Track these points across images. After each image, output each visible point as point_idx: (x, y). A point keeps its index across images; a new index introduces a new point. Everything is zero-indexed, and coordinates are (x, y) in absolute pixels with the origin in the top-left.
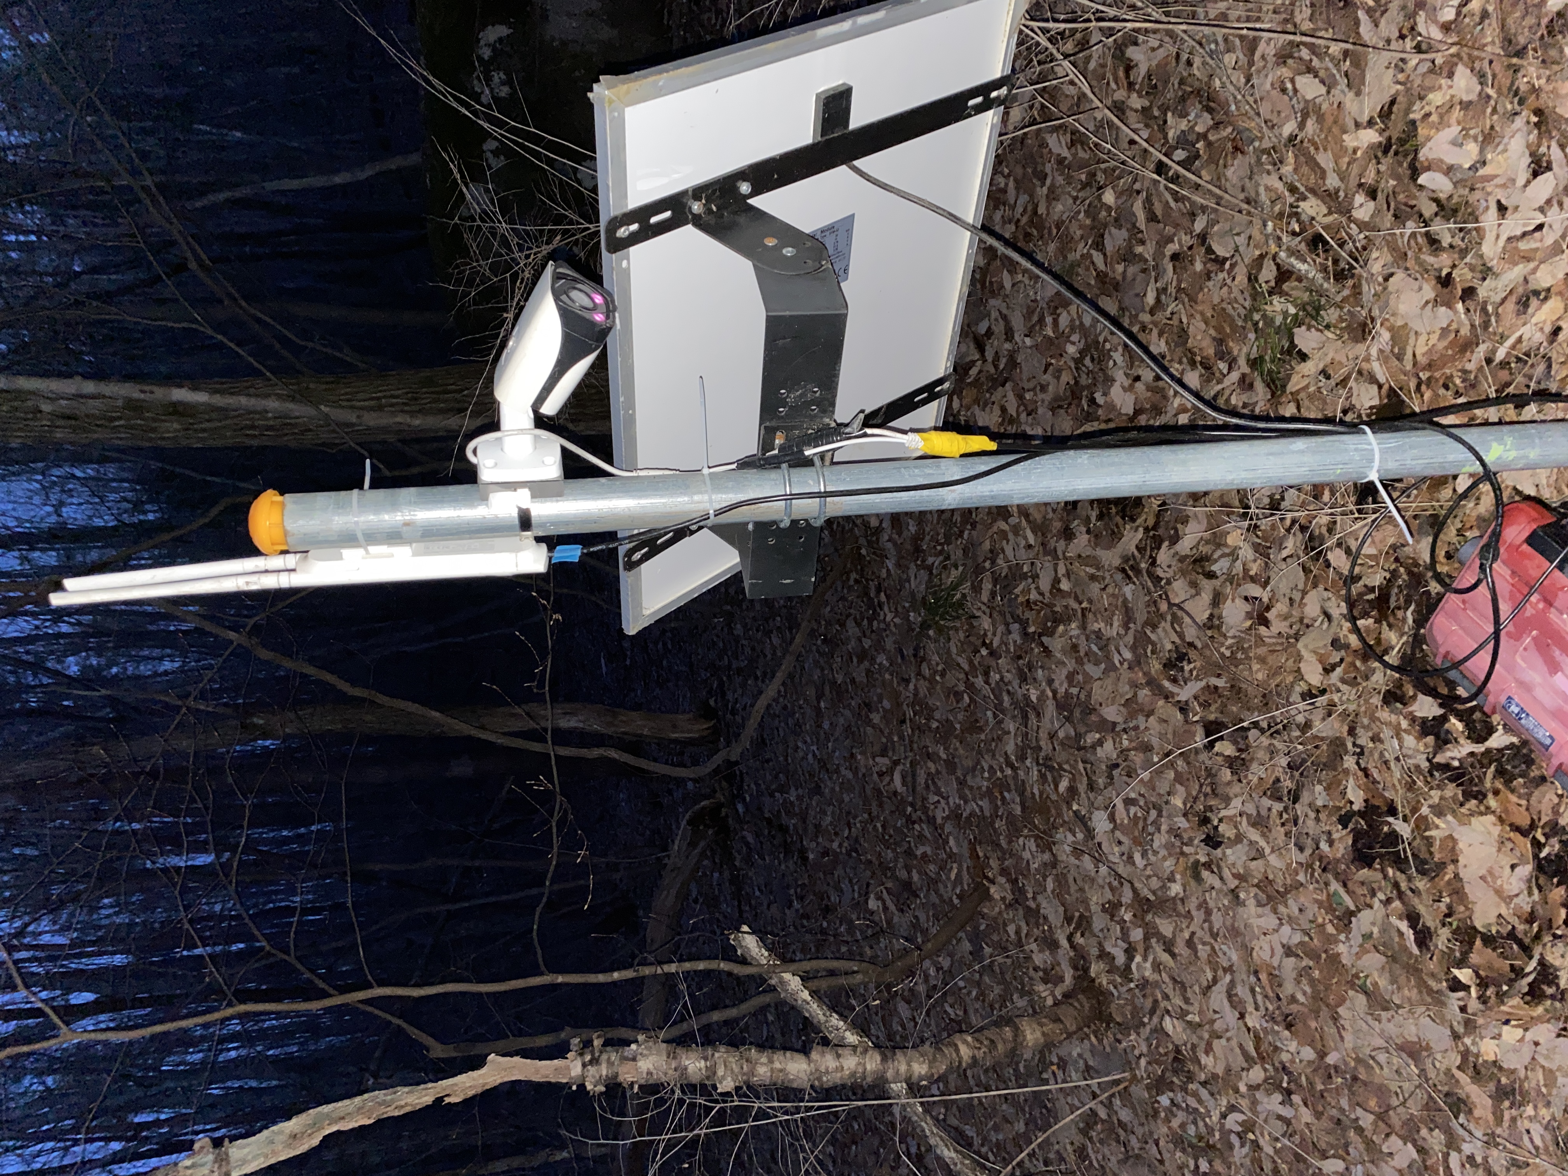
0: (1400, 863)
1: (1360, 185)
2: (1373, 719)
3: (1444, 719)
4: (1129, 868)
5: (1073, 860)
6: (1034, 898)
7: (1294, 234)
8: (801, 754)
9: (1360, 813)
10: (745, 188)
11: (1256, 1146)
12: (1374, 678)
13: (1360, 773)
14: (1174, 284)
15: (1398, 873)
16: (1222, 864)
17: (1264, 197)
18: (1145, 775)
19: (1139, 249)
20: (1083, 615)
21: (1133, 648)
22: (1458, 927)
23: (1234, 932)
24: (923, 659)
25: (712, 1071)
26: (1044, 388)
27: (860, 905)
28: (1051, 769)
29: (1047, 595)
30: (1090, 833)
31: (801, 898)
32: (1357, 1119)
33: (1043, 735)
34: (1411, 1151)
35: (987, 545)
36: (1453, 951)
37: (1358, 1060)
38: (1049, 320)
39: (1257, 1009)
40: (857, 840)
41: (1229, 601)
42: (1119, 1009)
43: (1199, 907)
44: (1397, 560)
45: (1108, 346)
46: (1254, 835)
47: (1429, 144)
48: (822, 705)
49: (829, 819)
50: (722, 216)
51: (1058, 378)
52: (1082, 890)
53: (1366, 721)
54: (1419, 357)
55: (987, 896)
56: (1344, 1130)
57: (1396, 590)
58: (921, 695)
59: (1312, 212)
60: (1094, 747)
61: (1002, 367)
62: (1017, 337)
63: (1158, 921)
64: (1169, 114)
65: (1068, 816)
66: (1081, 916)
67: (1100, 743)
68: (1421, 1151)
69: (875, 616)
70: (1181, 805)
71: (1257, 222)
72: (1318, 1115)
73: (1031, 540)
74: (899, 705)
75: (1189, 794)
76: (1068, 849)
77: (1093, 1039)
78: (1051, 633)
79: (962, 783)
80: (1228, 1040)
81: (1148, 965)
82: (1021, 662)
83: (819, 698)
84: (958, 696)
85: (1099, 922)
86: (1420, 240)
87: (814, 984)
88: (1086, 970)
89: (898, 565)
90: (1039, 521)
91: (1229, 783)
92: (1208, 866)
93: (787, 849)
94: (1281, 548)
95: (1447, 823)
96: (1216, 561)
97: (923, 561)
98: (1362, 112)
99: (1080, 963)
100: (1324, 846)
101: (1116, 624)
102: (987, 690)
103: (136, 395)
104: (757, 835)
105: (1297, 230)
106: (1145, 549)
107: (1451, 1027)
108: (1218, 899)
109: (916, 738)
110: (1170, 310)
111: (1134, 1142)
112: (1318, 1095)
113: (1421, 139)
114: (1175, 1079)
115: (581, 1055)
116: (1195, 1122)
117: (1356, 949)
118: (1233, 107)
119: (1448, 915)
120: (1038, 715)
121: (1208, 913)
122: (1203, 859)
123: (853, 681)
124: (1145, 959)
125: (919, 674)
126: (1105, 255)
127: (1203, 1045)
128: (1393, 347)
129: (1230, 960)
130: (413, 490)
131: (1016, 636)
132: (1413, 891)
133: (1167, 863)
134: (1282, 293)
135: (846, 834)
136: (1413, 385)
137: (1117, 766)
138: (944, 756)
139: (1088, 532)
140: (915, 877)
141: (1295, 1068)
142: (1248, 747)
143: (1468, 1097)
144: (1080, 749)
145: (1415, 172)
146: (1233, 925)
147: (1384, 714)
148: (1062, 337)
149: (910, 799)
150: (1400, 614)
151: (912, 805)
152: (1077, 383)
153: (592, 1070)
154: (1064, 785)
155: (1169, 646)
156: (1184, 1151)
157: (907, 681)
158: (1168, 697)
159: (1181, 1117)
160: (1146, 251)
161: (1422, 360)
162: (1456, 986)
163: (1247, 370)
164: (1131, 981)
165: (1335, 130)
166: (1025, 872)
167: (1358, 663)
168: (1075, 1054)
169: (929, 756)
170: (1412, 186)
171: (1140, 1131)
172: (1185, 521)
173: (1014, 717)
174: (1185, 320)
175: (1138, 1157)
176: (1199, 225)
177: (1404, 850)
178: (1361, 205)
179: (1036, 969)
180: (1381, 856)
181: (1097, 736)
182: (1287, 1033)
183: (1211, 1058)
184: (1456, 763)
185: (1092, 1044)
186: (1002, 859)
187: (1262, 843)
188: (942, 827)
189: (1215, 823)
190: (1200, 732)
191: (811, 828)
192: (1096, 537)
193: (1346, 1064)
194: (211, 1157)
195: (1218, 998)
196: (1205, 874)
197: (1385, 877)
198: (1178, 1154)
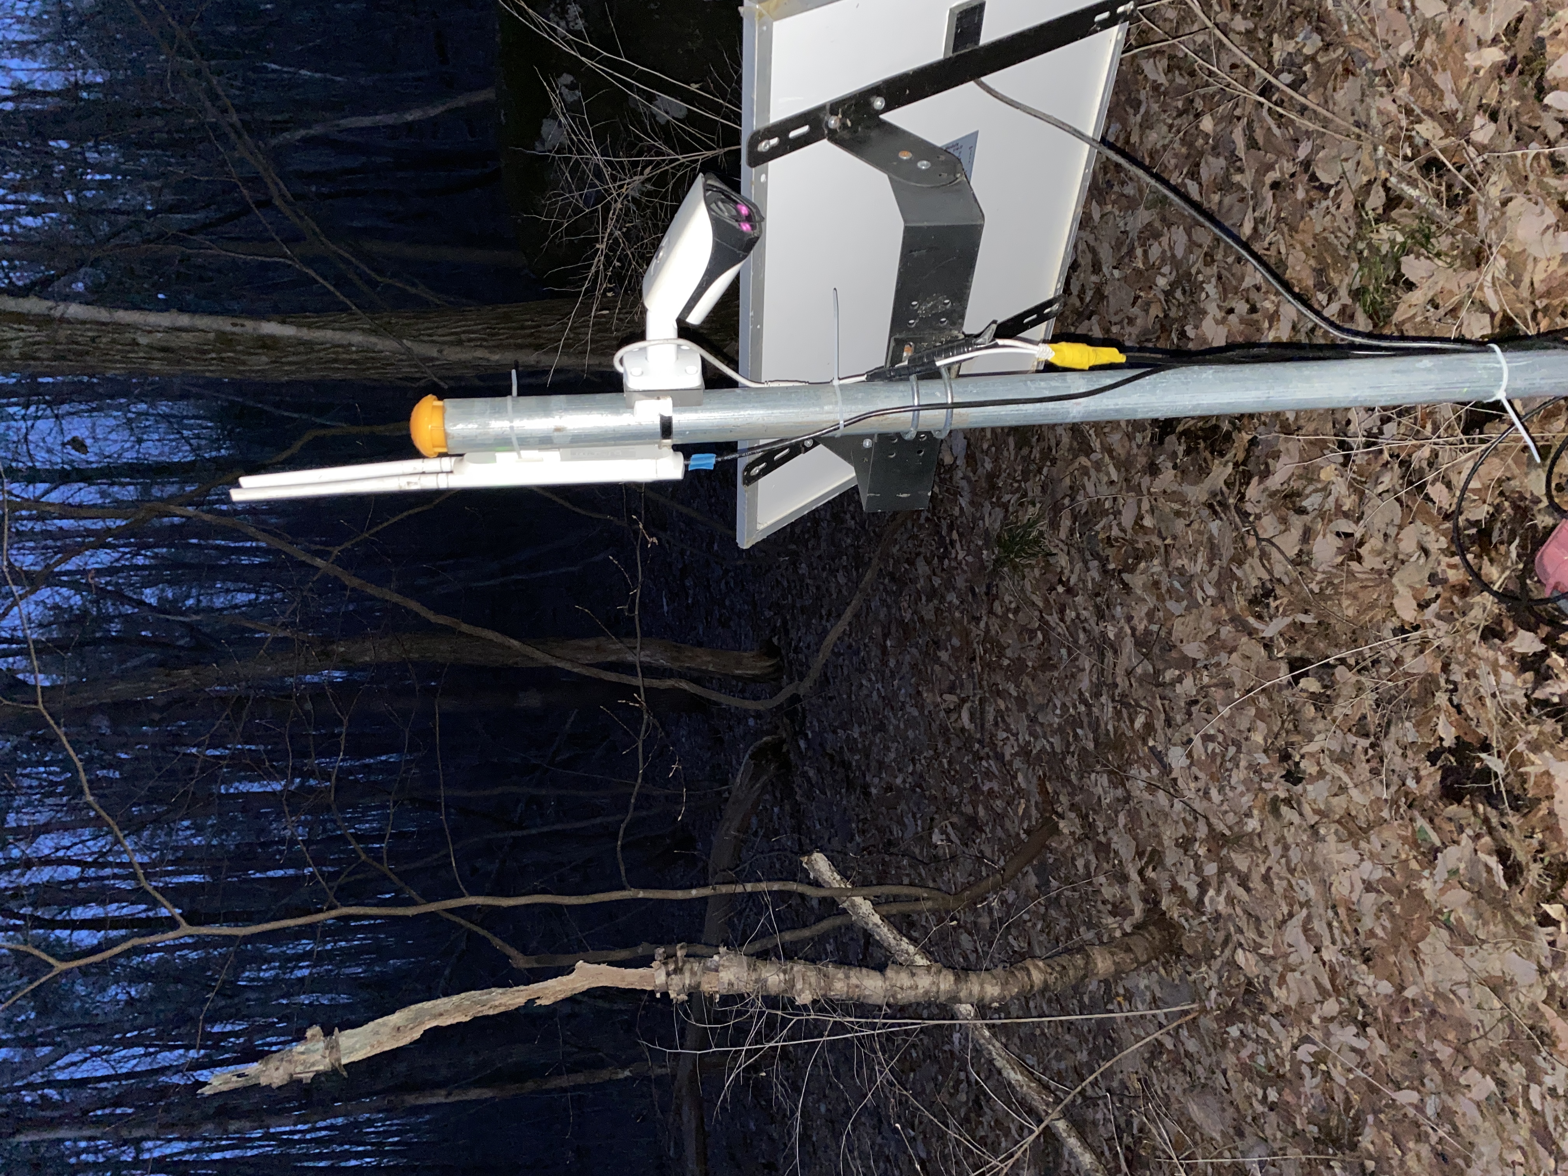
0: (1492, 799)
1: (1480, 107)
2: (1469, 654)
3: (1545, 654)
4: (1205, 803)
5: (1146, 796)
6: (1105, 833)
7: (1406, 158)
8: (865, 692)
9: (1450, 750)
10: (879, 103)
11: (1328, 1076)
12: (1472, 613)
13: (1453, 710)
14: (1273, 214)
15: (1489, 809)
16: (1303, 800)
17: (1376, 121)
18: (1225, 711)
19: (1237, 178)
20: (1166, 551)
21: (1218, 585)
22: (1550, 863)
23: (1314, 867)
24: (996, 597)
25: (791, 983)
26: (1131, 321)
27: (924, 839)
28: (1127, 705)
29: (1130, 531)
30: (1166, 769)
31: (863, 832)
32: (1435, 1051)
33: (1121, 671)
34: (1490, 1084)
35: (1067, 481)
36: (1543, 886)
37: (1437, 994)
38: (1139, 252)
39: (1334, 943)
40: (921, 776)
41: (1320, 537)
42: (1191, 941)
43: (1277, 842)
44: (1502, 494)
45: (1200, 278)
46: (1338, 771)
47: (1557, 64)
48: (888, 643)
49: (892, 755)
50: (856, 131)
51: (1147, 311)
52: (1154, 825)
53: (1461, 657)
54: (1536, 285)
55: (1056, 831)
56: (1421, 1062)
57: (1499, 525)
58: (993, 632)
59: (1427, 135)
60: (1172, 684)
61: (1088, 299)
62: (1105, 269)
63: (1232, 855)
64: (1275, 36)
65: (1143, 751)
66: (1154, 851)
67: (1180, 679)
68: (1501, 1083)
69: (946, 555)
70: (1262, 742)
71: (1367, 147)
72: (1394, 1048)
73: (1114, 476)
74: (969, 643)
75: (1270, 730)
76: (1142, 785)
77: (1162, 971)
78: (1131, 570)
79: (1033, 720)
80: (1302, 973)
81: (1221, 899)
82: (1099, 599)
83: (886, 636)
84: (1032, 634)
85: (1171, 856)
86: (1543, 162)
87: (885, 909)
88: (1157, 903)
89: (972, 503)
90: (1123, 457)
91: (1313, 720)
92: (1288, 802)
93: (850, 785)
94: (1377, 483)
95: (1545, 760)
96: (1307, 496)
97: (999, 498)
98: (1487, 28)
99: (1151, 899)
100: (1411, 783)
101: (1200, 560)
102: (1061, 629)
103: (229, 328)
104: (819, 771)
105: (1410, 154)
106: (1234, 484)
107: (1539, 964)
108: (1296, 833)
109: (985, 676)
110: (1268, 240)
111: (1200, 1071)
112: (1394, 1028)
113: (1548, 57)
114: (1246, 1011)
115: (665, 964)
116: (1265, 1053)
117: (1440, 885)
118: (1346, 28)
119: (1541, 851)
120: (1115, 652)
121: (1286, 848)
122: (1282, 795)
123: (921, 619)
124: (1218, 891)
125: (991, 612)
126: (1200, 184)
127: (1275, 978)
128: (1508, 275)
129: (1307, 894)
130: (562, 398)
131: (1095, 573)
132: (1504, 826)
133: (1244, 799)
134: (1389, 221)
135: (910, 769)
136: (1528, 313)
137: (1196, 702)
138: (1015, 694)
139: (1175, 467)
140: (981, 812)
141: (1371, 1003)
142: (1333, 683)
143: (1553, 1029)
144: (1158, 685)
145: (1541, 91)
146: (1311, 861)
147: (1482, 650)
148: (1153, 269)
149: (978, 736)
150: (1502, 549)
151: (980, 742)
152: (1166, 316)
153: (676, 979)
154: (1139, 721)
155: (1255, 582)
156: (1251, 1080)
157: (978, 620)
158: (1251, 633)
159: (1251, 1047)
160: (1244, 179)
161: (1540, 287)
162: (1546, 920)
163: (1348, 301)
164: (1203, 914)
165: (1455, 49)
166: (1097, 807)
167: (1456, 599)
168: (1142, 987)
169: (999, 693)
170: (1537, 104)
171: (1206, 1061)
172: (1276, 456)
173: (1089, 654)
174: (1283, 250)
175: (1204, 1086)
176: (1302, 153)
177: (1498, 785)
178: (1482, 127)
179: (1104, 902)
180: (1472, 792)
181: (1177, 672)
182: (1364, 967)
183: (1284, 991)
184: (1556, 700)
185: (1161, 977)
186: (1071, 795)
187: (1346, 778)
188: (1011, 763)
189: (1297, 759)
190: (1284, 667)
191: (874, 764)
192: (1182, 472)
193: (1425, 998)
194: (321, 1045)
195: (1293, 932)
196: (1284, 809)
197: (1475, 813)
198: (1247, 1083)
